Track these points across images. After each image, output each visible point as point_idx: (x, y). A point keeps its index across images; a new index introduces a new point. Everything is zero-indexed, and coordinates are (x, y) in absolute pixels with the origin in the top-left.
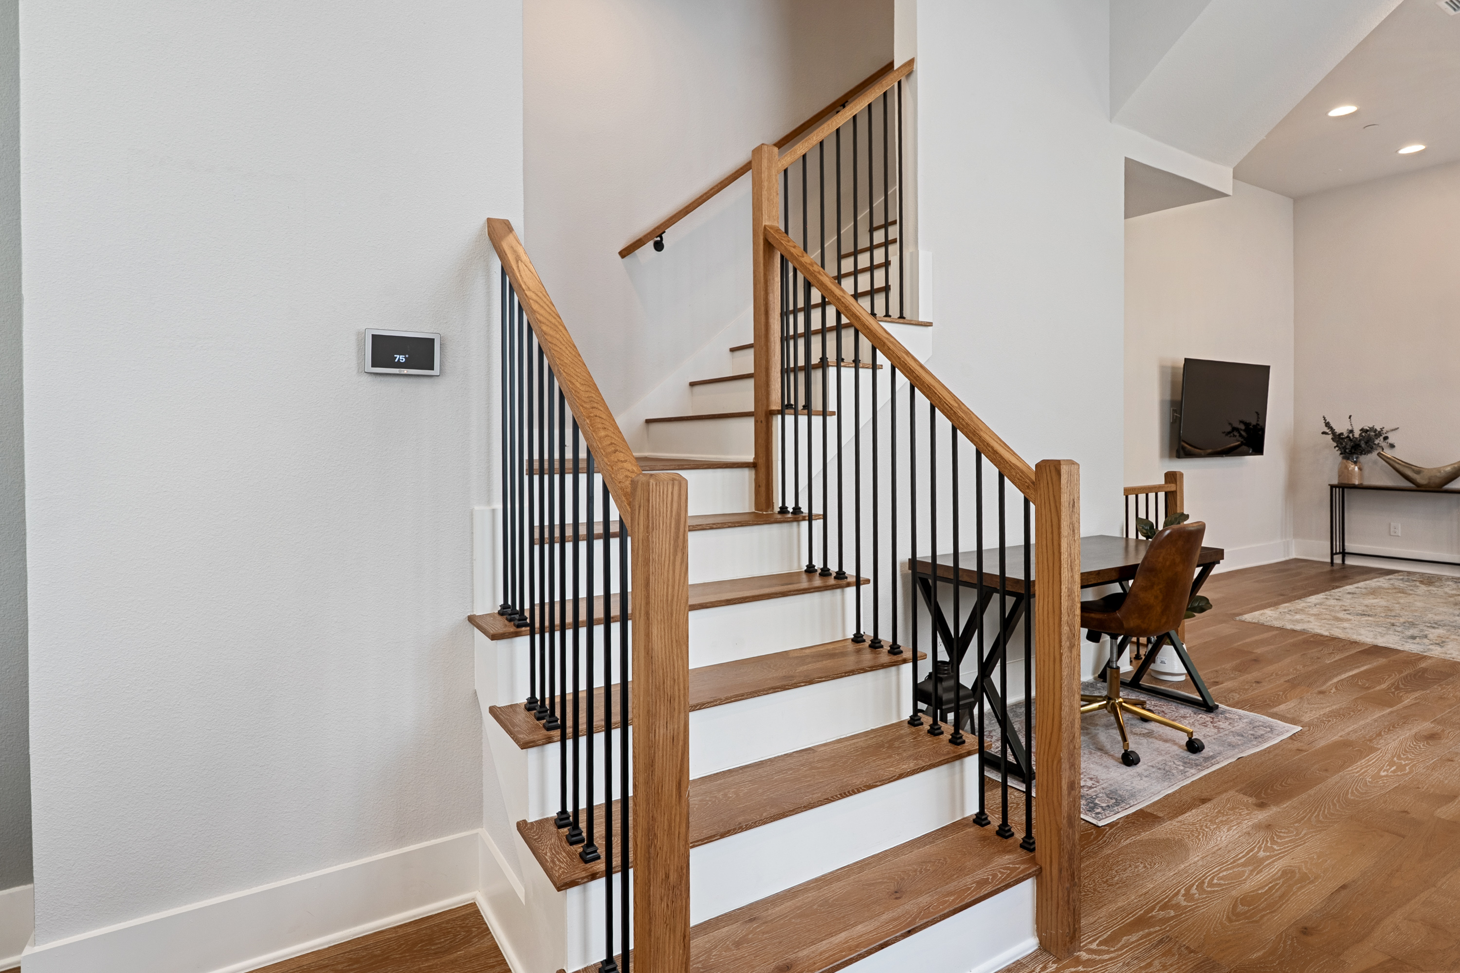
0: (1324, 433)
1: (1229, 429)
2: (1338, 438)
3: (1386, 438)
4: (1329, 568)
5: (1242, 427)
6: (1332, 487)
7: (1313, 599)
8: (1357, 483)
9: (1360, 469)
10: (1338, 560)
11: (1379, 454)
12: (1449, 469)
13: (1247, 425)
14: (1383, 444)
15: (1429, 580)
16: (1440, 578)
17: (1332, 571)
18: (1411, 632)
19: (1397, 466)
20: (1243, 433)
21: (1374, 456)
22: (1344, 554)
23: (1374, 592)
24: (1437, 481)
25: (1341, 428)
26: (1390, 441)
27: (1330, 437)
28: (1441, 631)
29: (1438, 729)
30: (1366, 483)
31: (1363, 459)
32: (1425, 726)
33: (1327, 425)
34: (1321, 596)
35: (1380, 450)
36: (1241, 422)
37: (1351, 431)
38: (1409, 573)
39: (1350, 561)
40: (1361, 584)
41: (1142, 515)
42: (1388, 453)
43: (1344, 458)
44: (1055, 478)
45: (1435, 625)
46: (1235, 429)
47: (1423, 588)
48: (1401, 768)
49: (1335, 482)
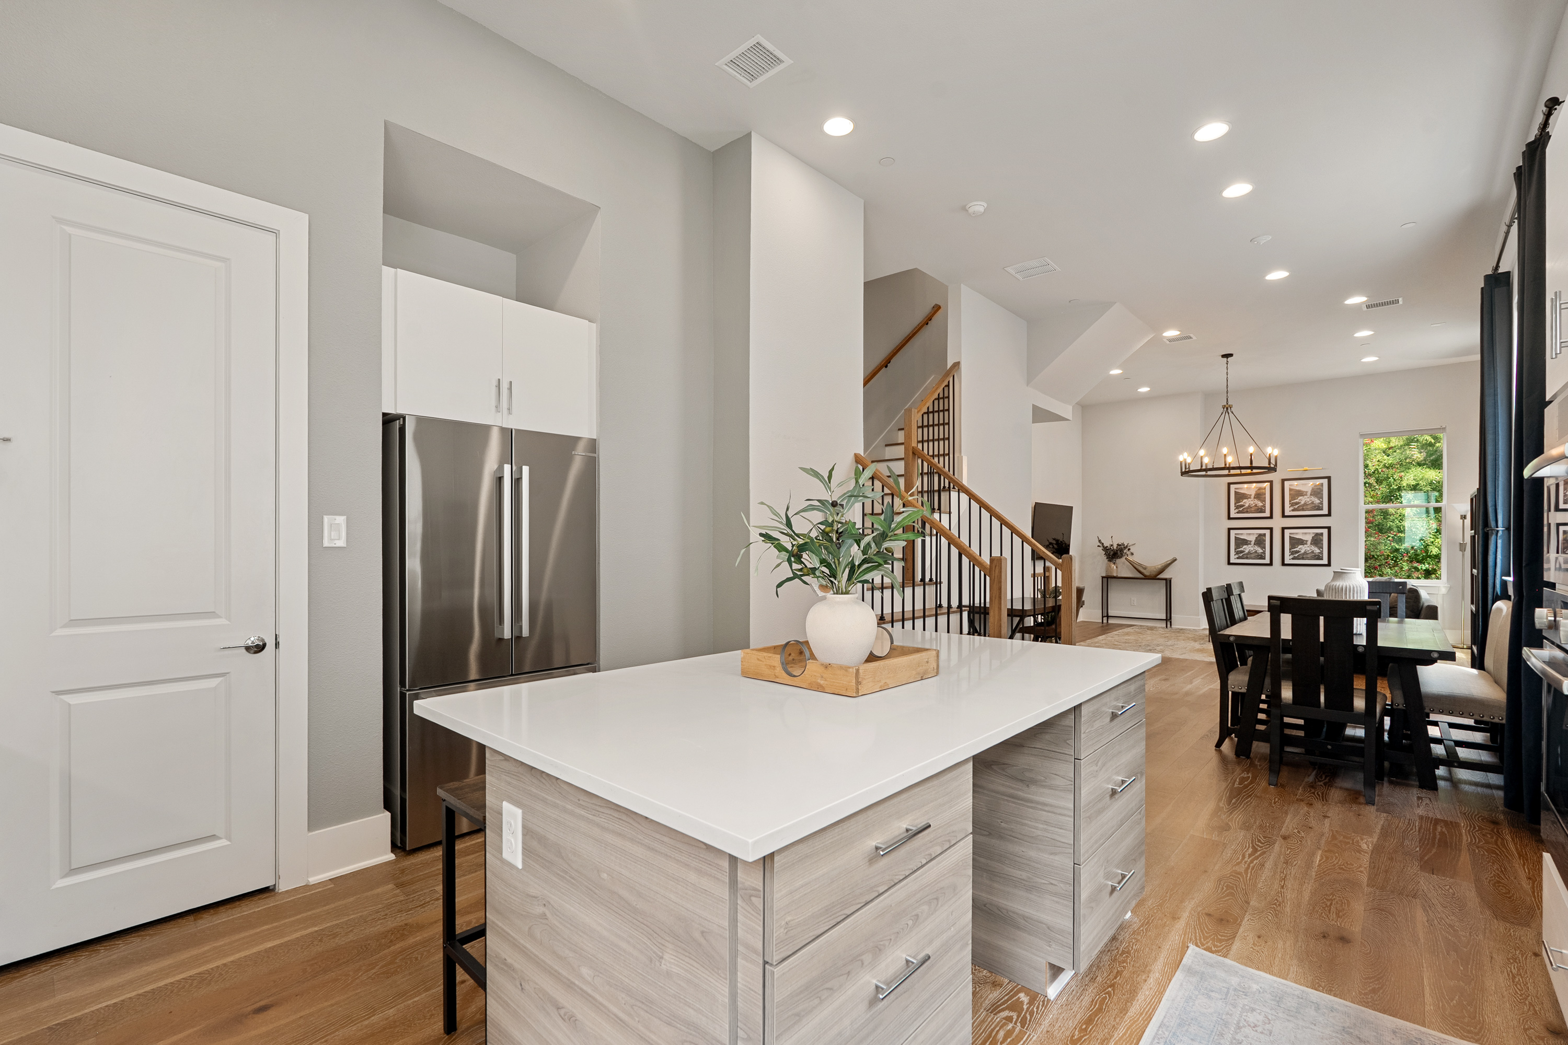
0: (1098, 546)
1: (1048, 543)
2: (1105, 549)
3: (1129, 549)
4: (1101, 625)
5: (1054, 542)
6: (1103, 577)
7: (1100, 638)
8: (1115, 575)
9: (1117, 567)
10: (1105, 619)
11: (1126, 558)
12: (1160, 566)
13: (1057, 541)
14: (1128, 553)
15: (1151, 628)
16: (1156, 627)
17: (1102, 626)
18: (1149, 648)
19: (1135, 565)
20: (1055, 546)
21: (1123, 559)
22: (1108, 617)
23: (1127, 634)
24: (1154, 573)
25: (1107, 544)
26: (1131, 551)
27: (1102, 548)
28: (1161, 647)
29: (1168, 677)
30: (1119, 576)
31: (1118, 561)
32: (1163, 677)
33: (1100, 541)
34: (1103, 636)
35: (1126, 556)
36: (1054, 539)
37: (1112, 545)
38: (1141, 626)
39: (1111, 621)
40: (1120, 631)
41: (1039, 587)
42: (1130, 558)
43: (1108, 561)
44: (1070, 561)
45: (1158, 645)
46: (1051, 544)
47: (1149, 632)
48: (1156, 688)
49: (1104, 575)
